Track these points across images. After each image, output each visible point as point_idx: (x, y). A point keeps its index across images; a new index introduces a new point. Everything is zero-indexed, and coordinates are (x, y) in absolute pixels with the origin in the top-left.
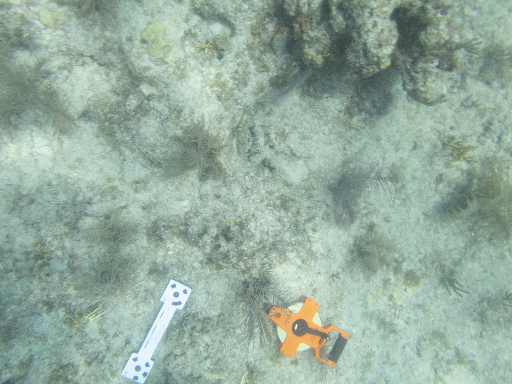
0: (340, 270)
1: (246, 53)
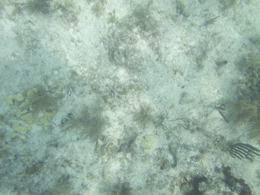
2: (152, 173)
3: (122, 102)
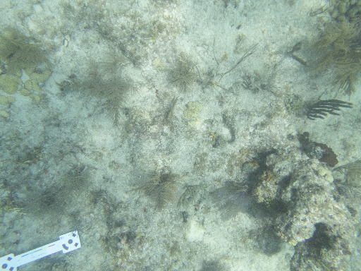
1: (229, 157)
2: (202, 152)
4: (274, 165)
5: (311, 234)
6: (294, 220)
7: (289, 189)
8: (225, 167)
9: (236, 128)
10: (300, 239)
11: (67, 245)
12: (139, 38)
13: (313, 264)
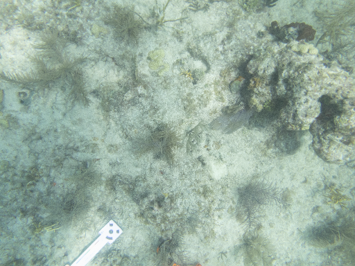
0: (228, 251)
1: (213, 86)
2: (185, 94)
3: (80, 21)
4: (257, 69)
5: (319, 110)
6: (297, 107)
7: (280, 82)
8: (214, 96)
9: (206, 55)
10: (310, 120)
11: (110, 235)
12: (65, 13)
13: (332, 137)
